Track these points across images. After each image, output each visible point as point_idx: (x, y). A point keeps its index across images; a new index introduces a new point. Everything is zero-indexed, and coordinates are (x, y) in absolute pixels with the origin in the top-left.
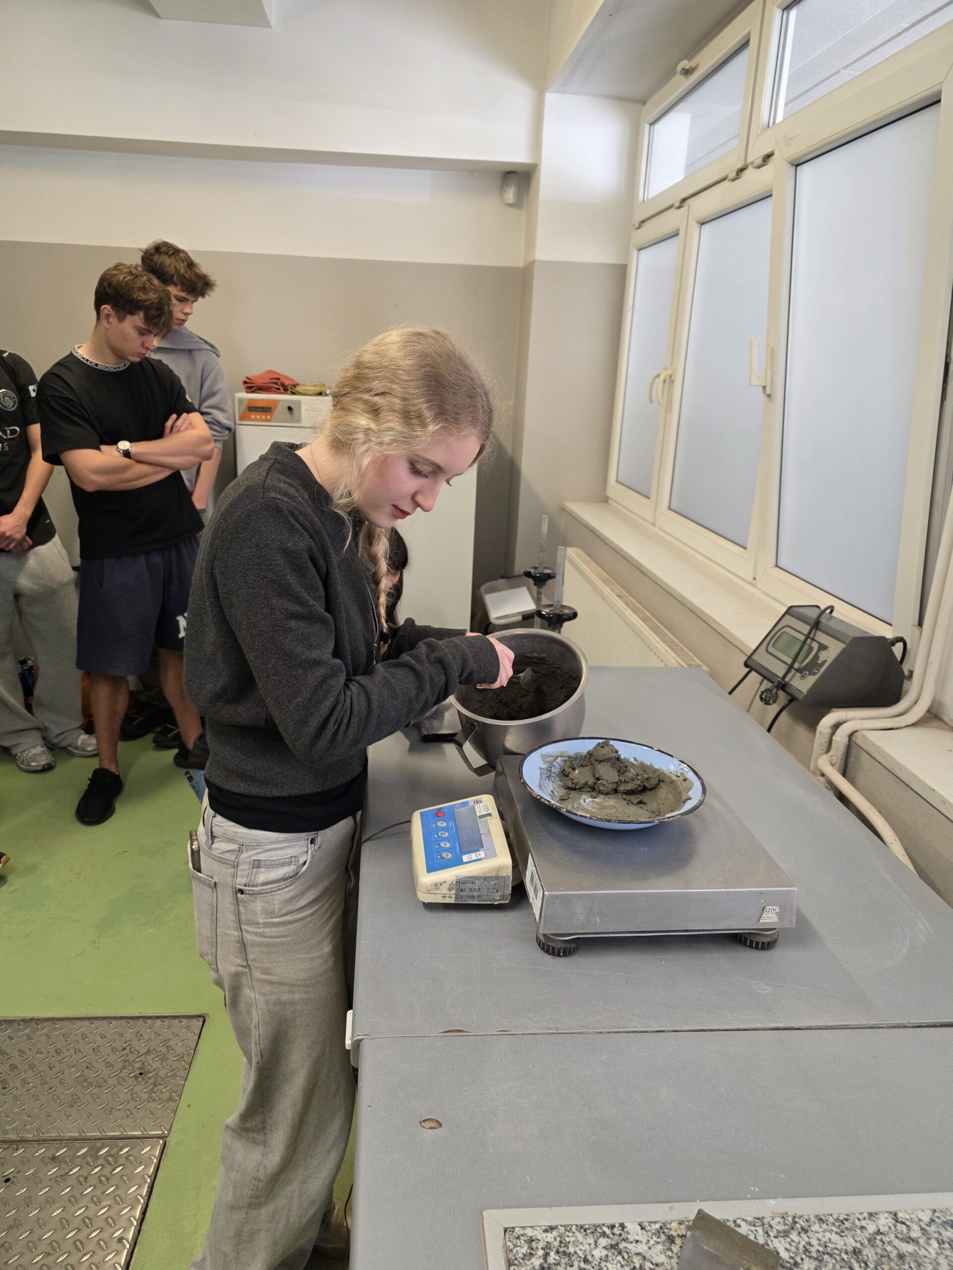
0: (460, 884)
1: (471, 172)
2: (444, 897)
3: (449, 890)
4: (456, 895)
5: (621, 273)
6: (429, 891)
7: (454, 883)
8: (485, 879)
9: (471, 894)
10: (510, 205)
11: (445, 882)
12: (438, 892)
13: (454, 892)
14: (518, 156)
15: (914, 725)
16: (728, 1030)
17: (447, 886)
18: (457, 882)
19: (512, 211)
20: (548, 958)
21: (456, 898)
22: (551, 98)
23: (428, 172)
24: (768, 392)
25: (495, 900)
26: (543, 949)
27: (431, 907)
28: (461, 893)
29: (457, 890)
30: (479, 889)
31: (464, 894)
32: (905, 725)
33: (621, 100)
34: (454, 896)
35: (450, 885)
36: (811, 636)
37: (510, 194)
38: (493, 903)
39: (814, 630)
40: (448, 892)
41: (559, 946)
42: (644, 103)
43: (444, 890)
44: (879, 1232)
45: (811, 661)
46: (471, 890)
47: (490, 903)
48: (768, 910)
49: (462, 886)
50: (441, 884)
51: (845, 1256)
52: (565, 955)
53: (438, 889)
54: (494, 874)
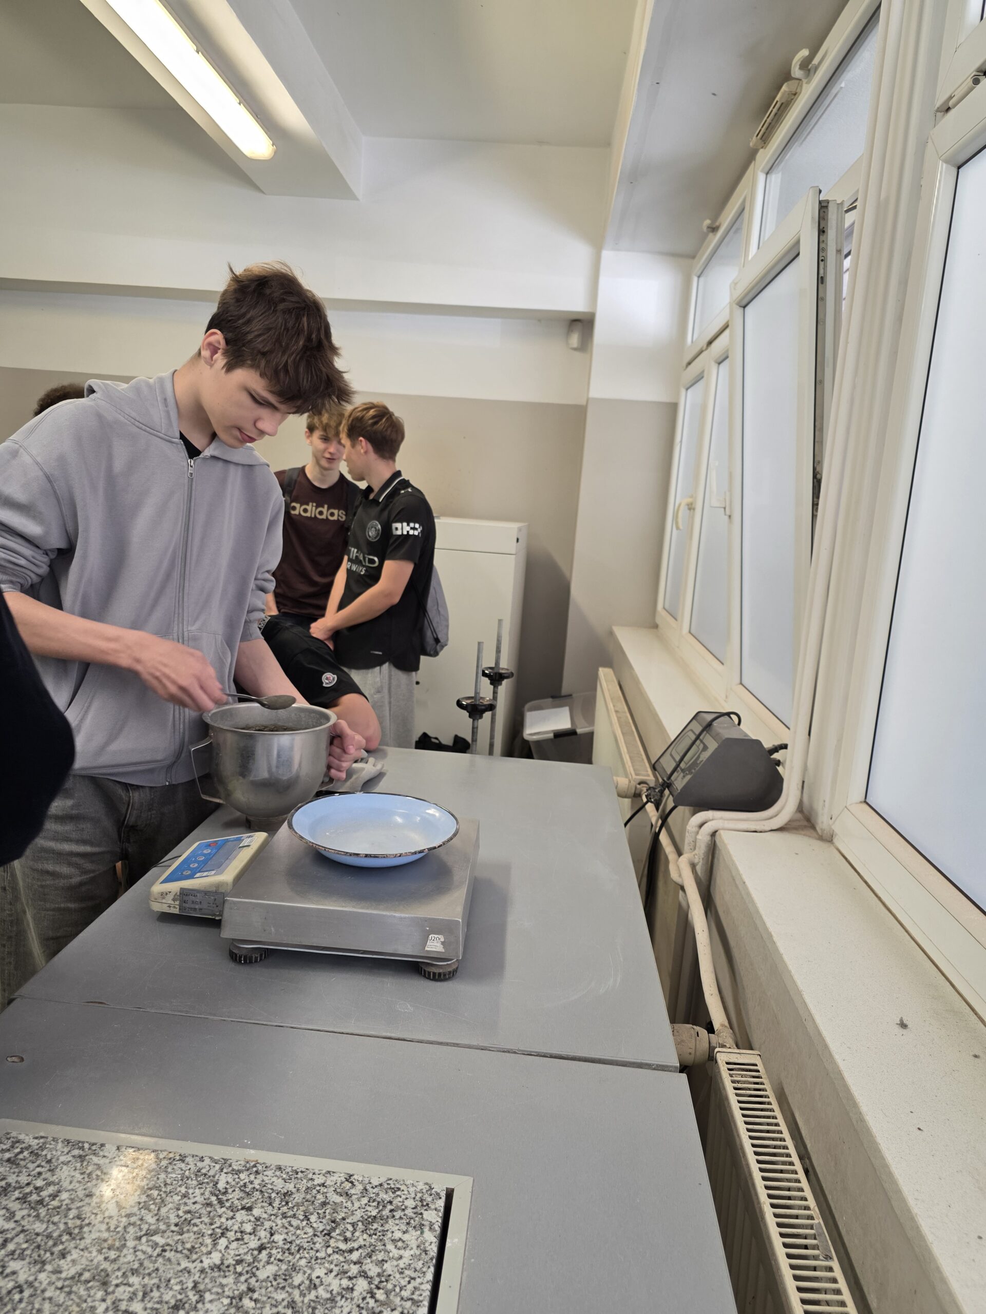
0: (184, 894)
1: (539, 320)
2: (170, 907)
3: (174, 900)
4: (180, 906)
5: (672, 409)
6: (156, 899)
7: (178, 894)
8: (206, 893)
9: (192, 906)
10: (575, 349)
11: (170, 892)
12: (164, 901)
13: (177, 903)
14: (577, 305)
15: (781, 829)
16: (343, 1033)
17: (170, 897)
18: (180, 894)
19: (577, 354)
20: (232, 965)
21: (180, 909)
22: (606, 254)
23: (499, 320)
24: (728, 513)
25: (214, 915)
26: (232, 958)
27: (166, 918)
28: (184, 905)
29: (180, 901)
30: (201, 902)
31: (187, 905)
32: (770, 829)
33: (674, 255)
34: (178, 907)
35: (174, 896)
36: (701, 737)
37: (575, 339)
38: (213, 917)
40: (173, 903)
41: (244, 953)
42: (693, 257)
43: (169, 900)
45: (693, 762)
46: (193, 902)
47: (210, 917)
48: (433, 938)
49: (185, 898)
50: (167, 894)
52: (245, 964)
53: (164, 898)
54: (214, 889)
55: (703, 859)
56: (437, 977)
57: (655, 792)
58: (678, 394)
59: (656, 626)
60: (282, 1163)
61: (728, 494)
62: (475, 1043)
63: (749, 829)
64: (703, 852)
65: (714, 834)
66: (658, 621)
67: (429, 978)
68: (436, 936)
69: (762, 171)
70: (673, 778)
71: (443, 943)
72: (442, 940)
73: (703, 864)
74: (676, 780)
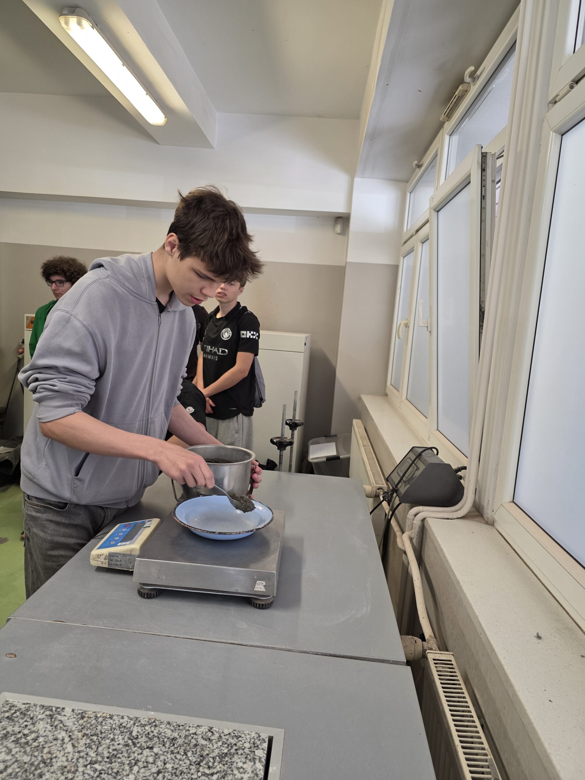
0: (111, 556)
1: (318, 217)
2: (102, 563)
3: (105, 559)
4: (108, 563)
5: (395, 269)
6: (94, 559)
7: (108, 556)
8: (124, 555)
9: (116, 563)
10: (339, 234)
11: (103, 554)
12: (99, 560)
13: (107, 561)
14: (340, 208)
15: (463, 518)
16: (206, 641)
17: (103, 557)
18: (109, 555)
19: (340, 236)
20: (140, 598)
21: (108, 565)
22: (357, 180)
23: (295, 217)
24: (429, 330)
25: (129, 568)
26: (139, 594)
27: (100, 569)
28: (111, 562)
29: (109, 560)
30: (121, 561)
31: (113, 562)
32: (456, 517)
33: (396, 181)
34: (107, 563)
35: (105, 557)
36: (415, 462)
37: (338, 228)
38: (128, 570)
39: (417, 459)
40: (104, 561)
41: (146, 592)
42: (407, 182)
43: (102, 559)
44: (195, 734)
45: (410, 477)
46: (116, 561)
47: (126, 569)
48: (259, 583)
49: (112, 558)
50: (101, 555)
51: (165, 740)
52: (147, 598)
53: (99, 558)
54: (129, 553)
55: (417, 535)
56: (261, 607)
57: (388, 494)
58: (399, 261)
59: (386, 395)
60: (171, 721)
61: (429, 319)
62: (284, 647)
63: (444, 518)
64: (417, 531)
65: (423, 520)
66: (388, 392)
67: (256, 607)
68: (261, 582)
69: (447, 134)
70: (399, 486)
71: (265, 586)
72: (264, 584)
73: (417, 538)
74: (400, 487)
